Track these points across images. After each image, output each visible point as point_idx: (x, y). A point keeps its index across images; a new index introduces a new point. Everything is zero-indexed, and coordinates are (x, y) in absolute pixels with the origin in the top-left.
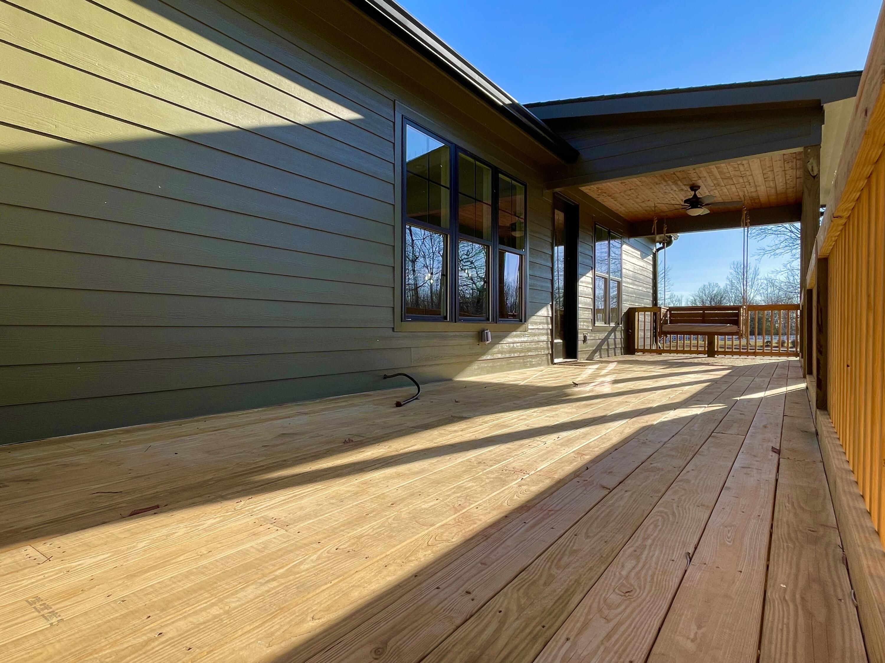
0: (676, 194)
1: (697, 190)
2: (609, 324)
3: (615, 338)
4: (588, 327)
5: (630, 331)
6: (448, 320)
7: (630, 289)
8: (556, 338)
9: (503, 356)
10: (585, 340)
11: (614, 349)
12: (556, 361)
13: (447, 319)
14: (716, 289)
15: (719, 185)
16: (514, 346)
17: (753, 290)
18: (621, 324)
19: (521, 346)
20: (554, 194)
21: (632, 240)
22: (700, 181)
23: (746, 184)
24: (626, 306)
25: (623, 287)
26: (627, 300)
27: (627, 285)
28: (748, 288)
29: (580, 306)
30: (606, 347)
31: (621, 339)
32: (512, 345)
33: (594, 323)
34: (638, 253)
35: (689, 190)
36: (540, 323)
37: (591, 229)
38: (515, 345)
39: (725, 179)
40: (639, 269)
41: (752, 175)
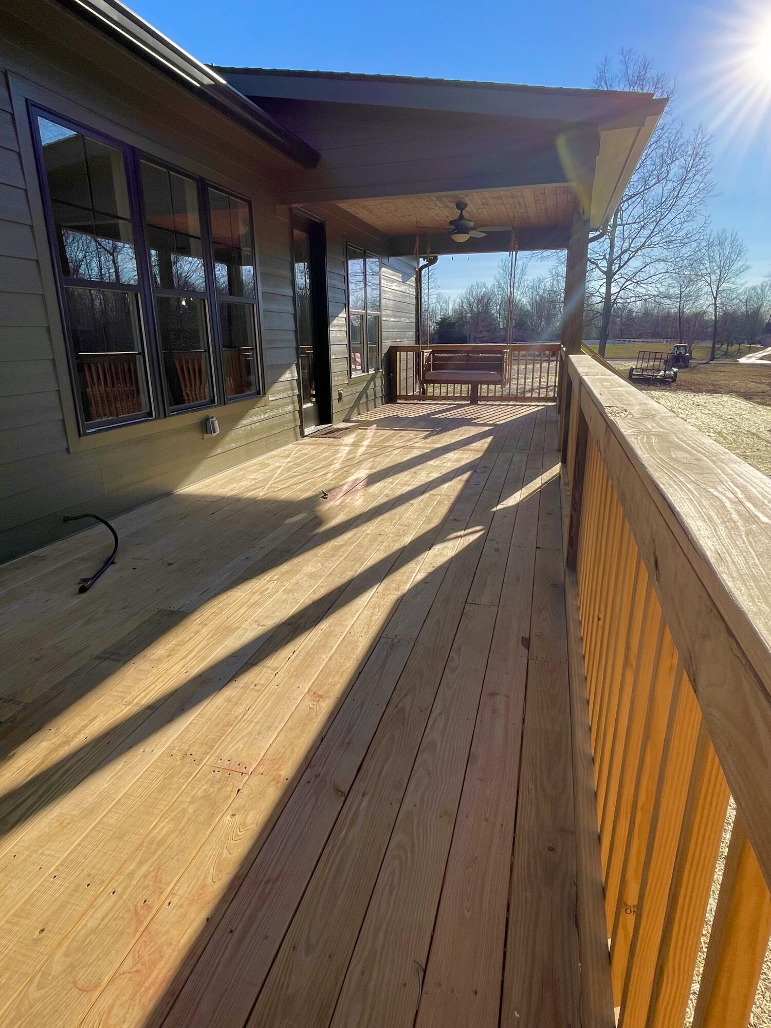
0: (441, 211)
1: (464, 209)
2: (368, 372)
3: (375, 386)
4: (344, 381)
5: (392, 375)
6: (154, 416)
7: (391, 323)
8: (305, 403)
9: (239, 444)
10: (340, 398)
11: (374, 400)
12: (307, 431)
13: (152, 416)
14: (484, 290)
15: (487, 204)
16: (251, 428)
17: (519, 293)
18: (382, 368)
19: (261, 425)
20: (291, 210)
21: (392, 259)
22: (467, 199)
23: (517, 204)
24: (386, 345)
25: (383, 322)
26: (387, 338)
27: (388, 320)
28: (515, 291)
29: (333, 357)
30: (365, 400)
31: (381, 386)
32: (249, 427)
33: (351, 375)
34: (398, 277)
35: (455, 207)
36: (284, 391)
37: (342, 252)
38: (253, 426)
39: (494, 198)
40: (401, 295)
41: (523, 196)
